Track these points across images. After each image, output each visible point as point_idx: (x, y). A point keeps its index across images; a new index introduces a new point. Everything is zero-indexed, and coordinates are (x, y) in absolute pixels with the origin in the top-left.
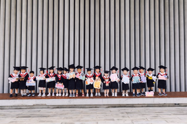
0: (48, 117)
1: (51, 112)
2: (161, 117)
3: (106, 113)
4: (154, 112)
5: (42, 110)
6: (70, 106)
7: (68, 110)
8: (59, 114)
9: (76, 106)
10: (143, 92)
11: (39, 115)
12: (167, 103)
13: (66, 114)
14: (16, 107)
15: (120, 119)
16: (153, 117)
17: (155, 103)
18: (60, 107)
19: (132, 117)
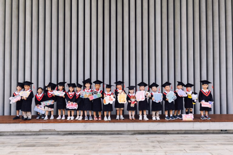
0: (58, 146)
1: (62, 140)
2: (203, 148)
3: (131, 142)
4: (194, 140)
5: (50, 137)
6: (86, 132)
7: (83, 138)
8: (72, 143)
9: (93, 132)
10: (179, 115)
11: (46, 143)
12: (211, 129)
13: (80, 143)
14: (18, 133)
15: (150, 150)
16: (193, 147)
17: (195, 129)
18: (72, 132)
19: (165, 147)
